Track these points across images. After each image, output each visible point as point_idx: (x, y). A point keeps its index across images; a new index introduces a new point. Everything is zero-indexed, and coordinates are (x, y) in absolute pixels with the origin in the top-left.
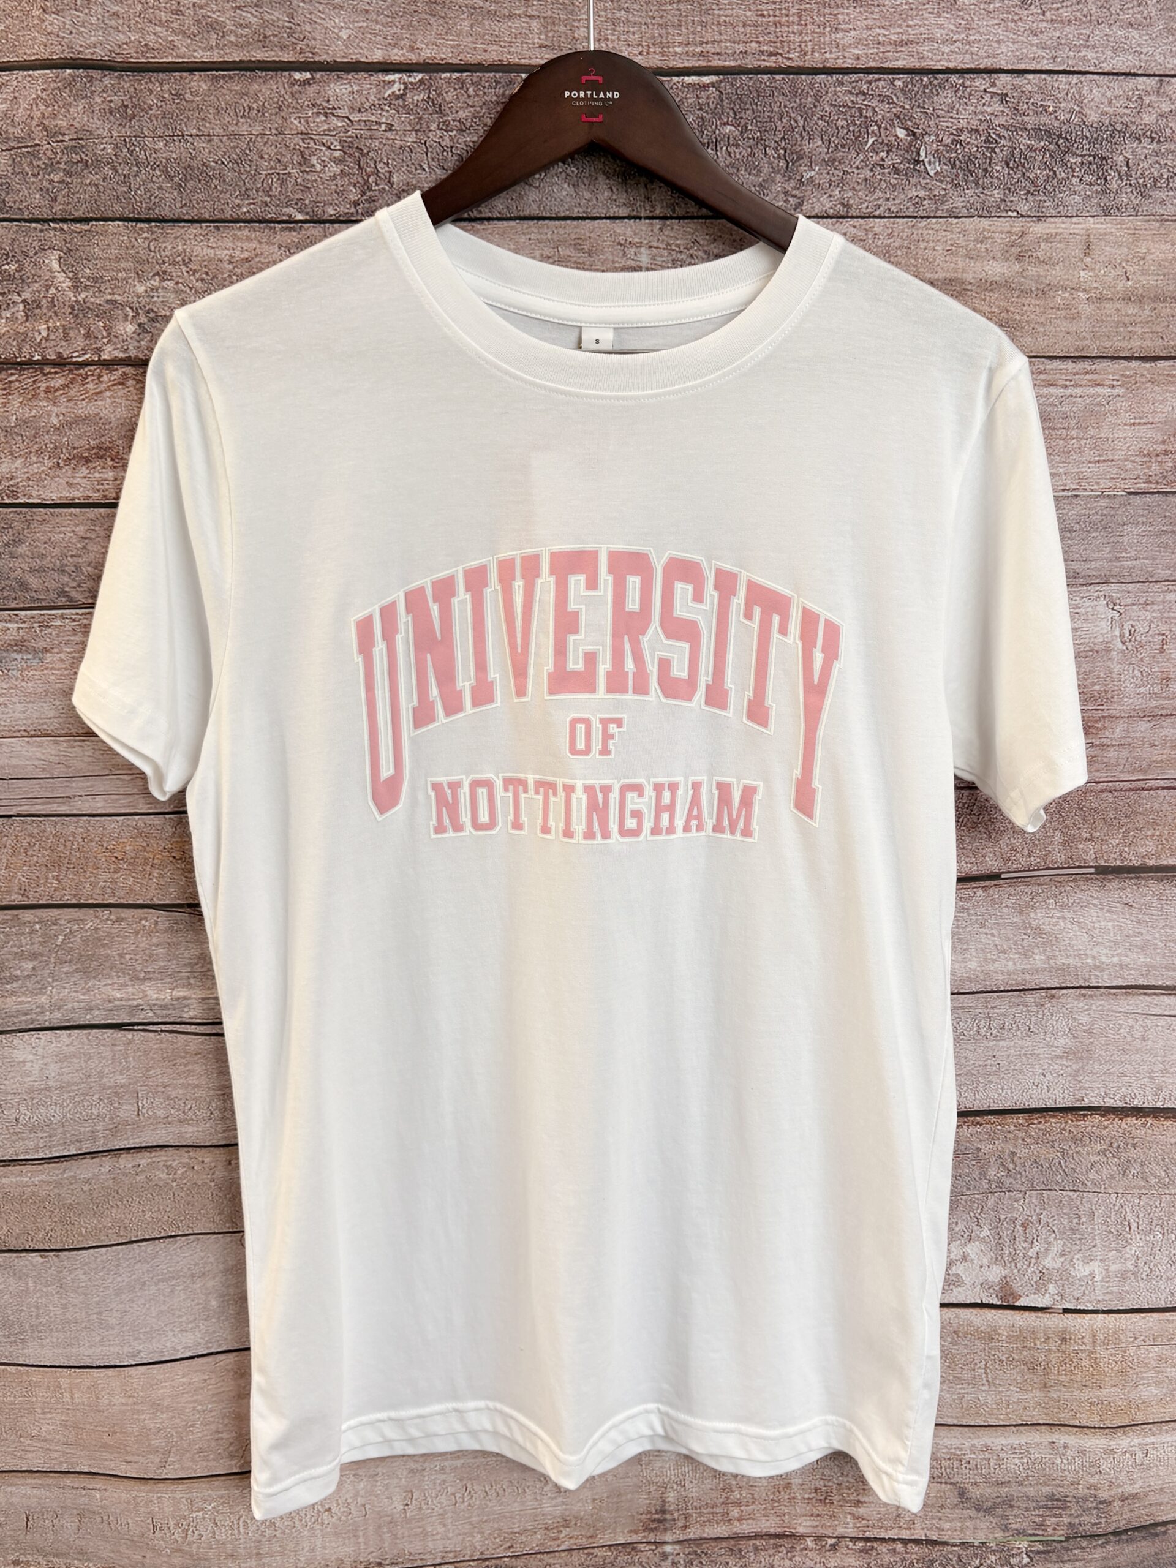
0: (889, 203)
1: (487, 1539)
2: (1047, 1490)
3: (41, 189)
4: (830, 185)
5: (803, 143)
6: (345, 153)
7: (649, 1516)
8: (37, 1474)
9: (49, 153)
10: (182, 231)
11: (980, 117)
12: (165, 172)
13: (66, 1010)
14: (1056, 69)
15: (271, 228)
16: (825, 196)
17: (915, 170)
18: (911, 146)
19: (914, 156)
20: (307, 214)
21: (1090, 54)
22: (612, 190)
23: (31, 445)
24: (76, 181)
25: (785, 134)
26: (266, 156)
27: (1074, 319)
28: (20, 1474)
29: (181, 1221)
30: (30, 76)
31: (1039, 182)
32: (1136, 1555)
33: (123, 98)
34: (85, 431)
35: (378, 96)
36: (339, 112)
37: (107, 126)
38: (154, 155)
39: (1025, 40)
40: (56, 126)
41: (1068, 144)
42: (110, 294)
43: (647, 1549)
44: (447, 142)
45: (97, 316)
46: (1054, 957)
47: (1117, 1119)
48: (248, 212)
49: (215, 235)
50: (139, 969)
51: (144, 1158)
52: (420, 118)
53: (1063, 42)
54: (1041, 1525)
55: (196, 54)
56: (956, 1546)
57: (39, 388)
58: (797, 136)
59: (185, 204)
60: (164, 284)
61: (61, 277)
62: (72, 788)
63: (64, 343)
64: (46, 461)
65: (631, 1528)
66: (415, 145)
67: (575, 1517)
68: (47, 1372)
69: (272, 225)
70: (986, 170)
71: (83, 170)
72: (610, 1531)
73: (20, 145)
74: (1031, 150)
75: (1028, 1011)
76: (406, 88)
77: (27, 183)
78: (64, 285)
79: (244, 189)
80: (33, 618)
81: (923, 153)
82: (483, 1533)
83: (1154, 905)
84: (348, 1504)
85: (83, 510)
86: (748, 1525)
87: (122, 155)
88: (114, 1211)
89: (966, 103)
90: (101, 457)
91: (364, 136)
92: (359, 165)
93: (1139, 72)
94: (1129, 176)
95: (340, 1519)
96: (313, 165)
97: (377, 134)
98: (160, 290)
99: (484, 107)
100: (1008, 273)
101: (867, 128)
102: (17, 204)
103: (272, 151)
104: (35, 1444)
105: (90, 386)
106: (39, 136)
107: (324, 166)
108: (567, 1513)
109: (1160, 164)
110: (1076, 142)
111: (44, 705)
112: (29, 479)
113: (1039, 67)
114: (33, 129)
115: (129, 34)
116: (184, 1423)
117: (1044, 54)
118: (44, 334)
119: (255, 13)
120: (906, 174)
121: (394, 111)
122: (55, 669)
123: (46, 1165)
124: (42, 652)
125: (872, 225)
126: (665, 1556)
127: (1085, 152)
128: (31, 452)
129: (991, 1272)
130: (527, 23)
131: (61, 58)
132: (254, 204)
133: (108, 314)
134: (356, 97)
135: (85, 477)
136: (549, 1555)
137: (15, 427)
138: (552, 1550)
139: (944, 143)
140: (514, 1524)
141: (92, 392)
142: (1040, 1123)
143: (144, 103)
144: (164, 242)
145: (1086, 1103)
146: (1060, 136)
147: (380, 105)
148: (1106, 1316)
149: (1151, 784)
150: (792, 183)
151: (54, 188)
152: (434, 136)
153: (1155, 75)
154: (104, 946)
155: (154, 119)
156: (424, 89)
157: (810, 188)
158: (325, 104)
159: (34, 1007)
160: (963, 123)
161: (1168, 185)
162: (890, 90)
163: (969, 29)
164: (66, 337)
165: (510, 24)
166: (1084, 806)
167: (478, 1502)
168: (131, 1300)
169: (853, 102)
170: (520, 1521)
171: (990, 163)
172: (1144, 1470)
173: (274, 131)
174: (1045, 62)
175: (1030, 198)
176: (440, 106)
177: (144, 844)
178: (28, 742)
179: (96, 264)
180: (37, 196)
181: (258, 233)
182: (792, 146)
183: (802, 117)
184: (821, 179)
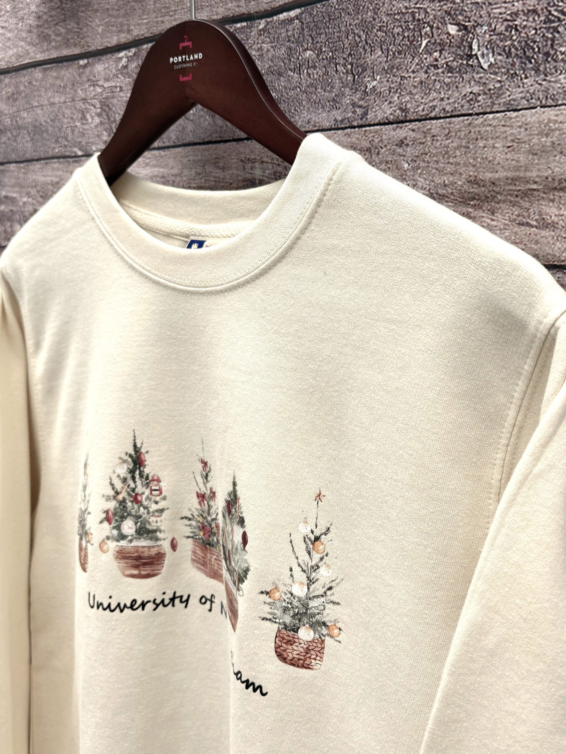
0: (444, 103)
4: (390, 92)
5: (366, 55)
15: (68, 161)
16: (386, 103)
17: (468, 65)
18: (463, 40)
19: (466, 51)
25: (351, 50)
26: (66, 116)
35: (116, 69)
36: (100, 83)
48: (59, 152)
58: (361, 50)
59: (35, 149)
69: (69, 159)
76: (128, 61)
79: (56, 137)
81: (475, 47)
91: (110, 97)
92: (108, 117)
96: (88, 120)
97: (116, 94)
101: (420, 31)
103: (69, 112)
107: (93, 119)
120: (460, 70)
121: (123, 78)
125: (429, 127)
132: (61, 146)
134: (107, 71)
147: (117, 74)
155: (23, 99)
156: (137, 58)
157: (373, 97)
158: (93, 79)
173: (70, 100)
181: (62, 167)
182: (357, 60)
183: (364, 31)
184: (381, 88)
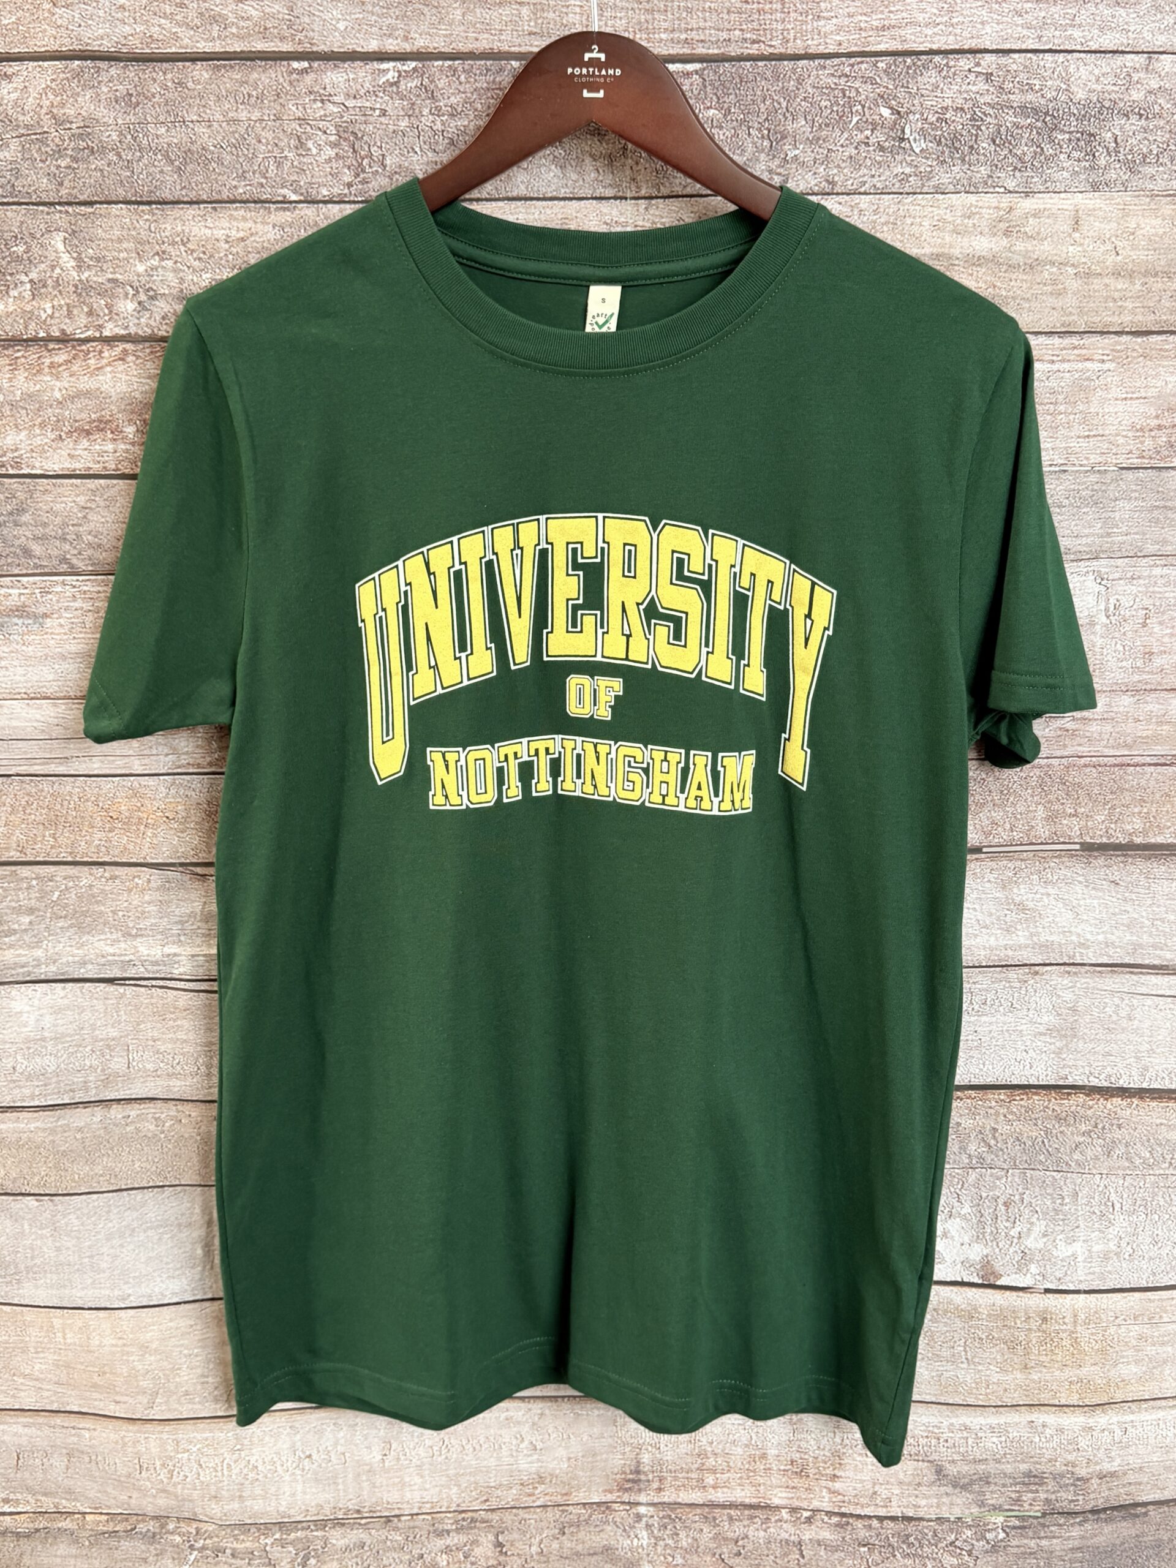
0: (875, 180)
1: (463, 1492)
2: (1024, 1467)
3: (49, 174)
4: (815, 163)
5: (787, 123)
6: (340, 137)
7: (623, 1476)
8: (29, 1413)
9: (57, 140)
10: (182, 212)
11: (965, 96)
12: (167, 156)
13: (61, 964)
14: (1042, 48)
15: (266, 208)
16: (810, 174)
17: (900, 147)
18: (896, 124)
19: (899, 134)
20: (302, 194)
21: (1077, 33)
22: (598, 172)
23: (35, 418)
24: (82, 166)
25: (768, 116)
26: (264, 141)
27: (1060, 294)
28: (12, 1413)
29: (169, 1172)
30: (40, 66)
31: (1027, 159)
32: (1116, 1535)
33: (128, 87)
34: (87, 405)
35: (373, 83)
36: (336, 99)
37: (113, 114)
38: (156, 141)
39: (1010, 21)
40: (65, 114)
41: (1056, 122)
42: (111, 273)
43: (621, 1508)
44: (438, 126)
45: (99, 294)
46: (1038, 934)
47: (1102, 1099)
48: (245, 193)
49: (213, 215)
50: (131, 925)
51: (133, 1109)
52: (413, 104)
53: (1049, 21)
54: (1018, 1501)
55: (198, 45)
56: (932, 1521)
57: (43, 363)
58: (781, 117)
59: (185, 187)
60: (163, 263)
61: (65, 257)
62: (70, 749)
63: (67, 321)
64: (49, 434)
65: (606, 1488)
66: (408, 130)
67: (551, 1475)
68: (41, 1312)
69: (267, 205)
70: (972, 147)
71: (88, 157)
72: (584, 1489)
73: (30, 132)
74: (1017, 127)
75: (1011, 987)
76: (400, 76)
77: (36, 168)
78: (68, 265)
79: (241, 171)
80: (35, 584)
81: (907, 131)
82: (460, 1486)
83: (1141, 883)
84: (329, 1452)
85: (84, 481)
86: (723, 1493)
87: (127, 141)
88: (105, 1159)
89: (950, 83)
90: (102, 430)
91: (359, 121)
92: (354, 149)
93: (1127, 50)
94: (1117, 152)
95: (320, 1466)
96: (309, 149)
97: (371, 119)
98: (159, 270)
99: (475, 93)
100: (996, 249)
101: (851, 107)
102: (26, 188)
103: (270, 135)
104: (28, 1383)
105: (92, 361)
106: (47, 123)
107: (320, 150)
108: (542, 1470)
109: (1148, 140)
110: (1063, 119)
111: (44, 668)
112: (32, 450)
113: (1024, 47)
114: (42, 117)
115: (135, 26)
116: (171, 1366)
117: (1030, 34)
118: (49, 311)
119: (257, 7)
120: (892, 151)
121: (387, 98)
122: (54, 634)
123: (41, 1113)
124: (42, 618)
125: (857, 201)
126: (639, 1517)
127: (1072, 129)
128: (35, 425)
129: (972, 1250)
130: (517, 10)
131: (71, 51)
132: (250, 185)
133: (110, 293)
134: (351, 84)
135: (86, 449)
136: (525, 1511)
137: (20, 401)
138: (527, 1505)
139: (928, 121)
140: (490, 1478)
141: (93, 367)
142: (1022, 1099)
143: (148, 91)
144: (164, 223)
145: (1070, 1081)
146: (1047, 114)
147: (374, 92)
148: (1087, 1296)
149: (1137, 760)
150: (777, 162)
151: (61, 173)
152: (426, 120)
153: (1143, 52)
154: (97, 902)
155: (157, 106)
156: (417, 77)
157: (795, 166)
158: (322, 91)
159: (31, 960)
160: (948, 102)
161: (1158, 160)
162: (873, 72)
163: (952, 12)
164: (70, 313)
165: (500, 11)
166: (1067, 780)
167: (455, 1456)
168: (122, 1246)
169: (836, 84)
170: (496, 1476)
171: (976, 140)
172: (1122, 1448)
173: (272, 117)
174: (1031, 41)
175: (1017, 174)
176: (433, 92)
177: (139, 805)
178: (28, 704)
179: (99, 245)
180: (45, 181)
181: (253, 213)
182: (775, 126)
183: (785, 99)
184: (805, 157)
